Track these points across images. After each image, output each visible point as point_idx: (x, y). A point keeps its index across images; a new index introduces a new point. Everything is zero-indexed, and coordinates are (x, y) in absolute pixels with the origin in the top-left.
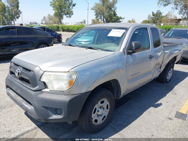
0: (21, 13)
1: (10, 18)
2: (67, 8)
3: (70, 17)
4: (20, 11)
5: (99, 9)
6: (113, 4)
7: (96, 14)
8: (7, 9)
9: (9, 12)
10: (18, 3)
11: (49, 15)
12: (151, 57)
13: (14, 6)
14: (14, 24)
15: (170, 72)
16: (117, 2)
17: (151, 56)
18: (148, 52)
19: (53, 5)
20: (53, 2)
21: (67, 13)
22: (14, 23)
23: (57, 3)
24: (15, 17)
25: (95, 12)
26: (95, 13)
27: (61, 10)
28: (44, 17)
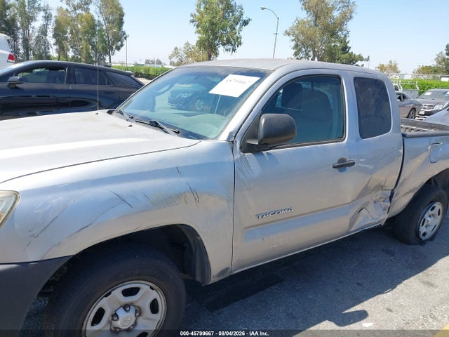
0: (125, 38)
1: (103, 48)
2: (228, 29)
3: (234, 50)
4: (124, 34)
5: (303, 33)
6: (342, 23)
7: (296, 46)
8: (98, 28)
9: (102, 36)
10: (122, 15)
11: (187, 44)
12: (342, 165)
13: (113, 23)
14: (110, 62)
15: (430, 212)
16: (351, 17)
17: (342, 160)
18: (333, 149)
19: (197, 21)
20: (197, 14)
21: (228, 42)
22: (110, 59)
23: (206, 18)
24: (114, 47)
25: (293, 41)
26: (293, 44)
27: (214, 33)
28: (176, 49)
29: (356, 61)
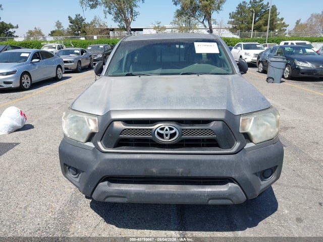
29: (9, 29)
